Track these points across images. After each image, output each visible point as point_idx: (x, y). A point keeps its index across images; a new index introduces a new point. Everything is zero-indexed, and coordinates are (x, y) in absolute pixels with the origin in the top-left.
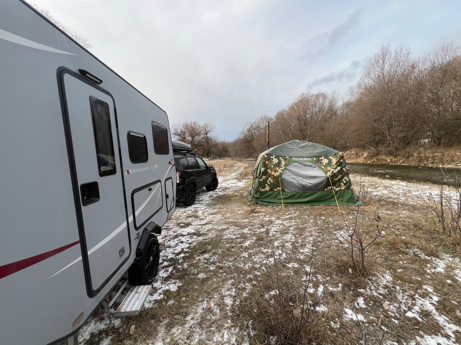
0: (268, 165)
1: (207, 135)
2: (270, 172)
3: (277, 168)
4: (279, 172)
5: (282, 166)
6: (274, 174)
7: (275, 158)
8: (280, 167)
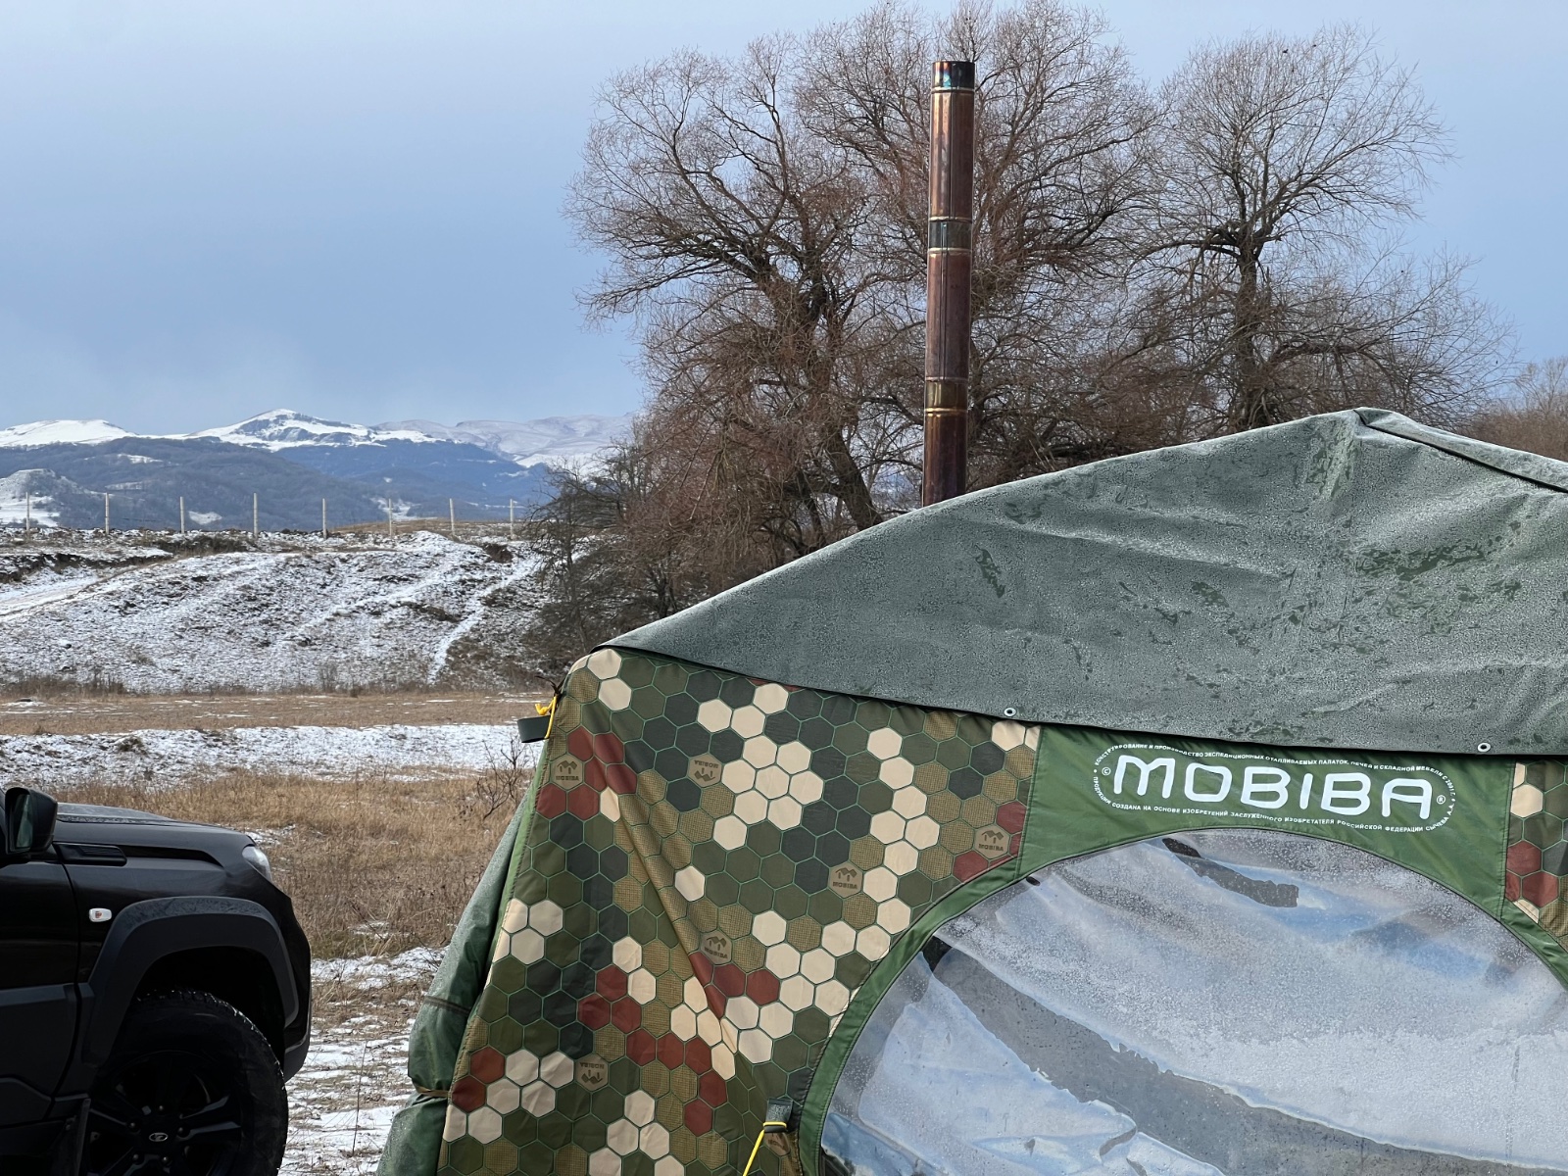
0: (617, 864)
1: (1248, 260)
2: (642, 988)
3: (769, 926)
4: (795, 996)
5: (879, 884)
6: (710, 1029)
7: (778, 729)
8: (832, 912)
